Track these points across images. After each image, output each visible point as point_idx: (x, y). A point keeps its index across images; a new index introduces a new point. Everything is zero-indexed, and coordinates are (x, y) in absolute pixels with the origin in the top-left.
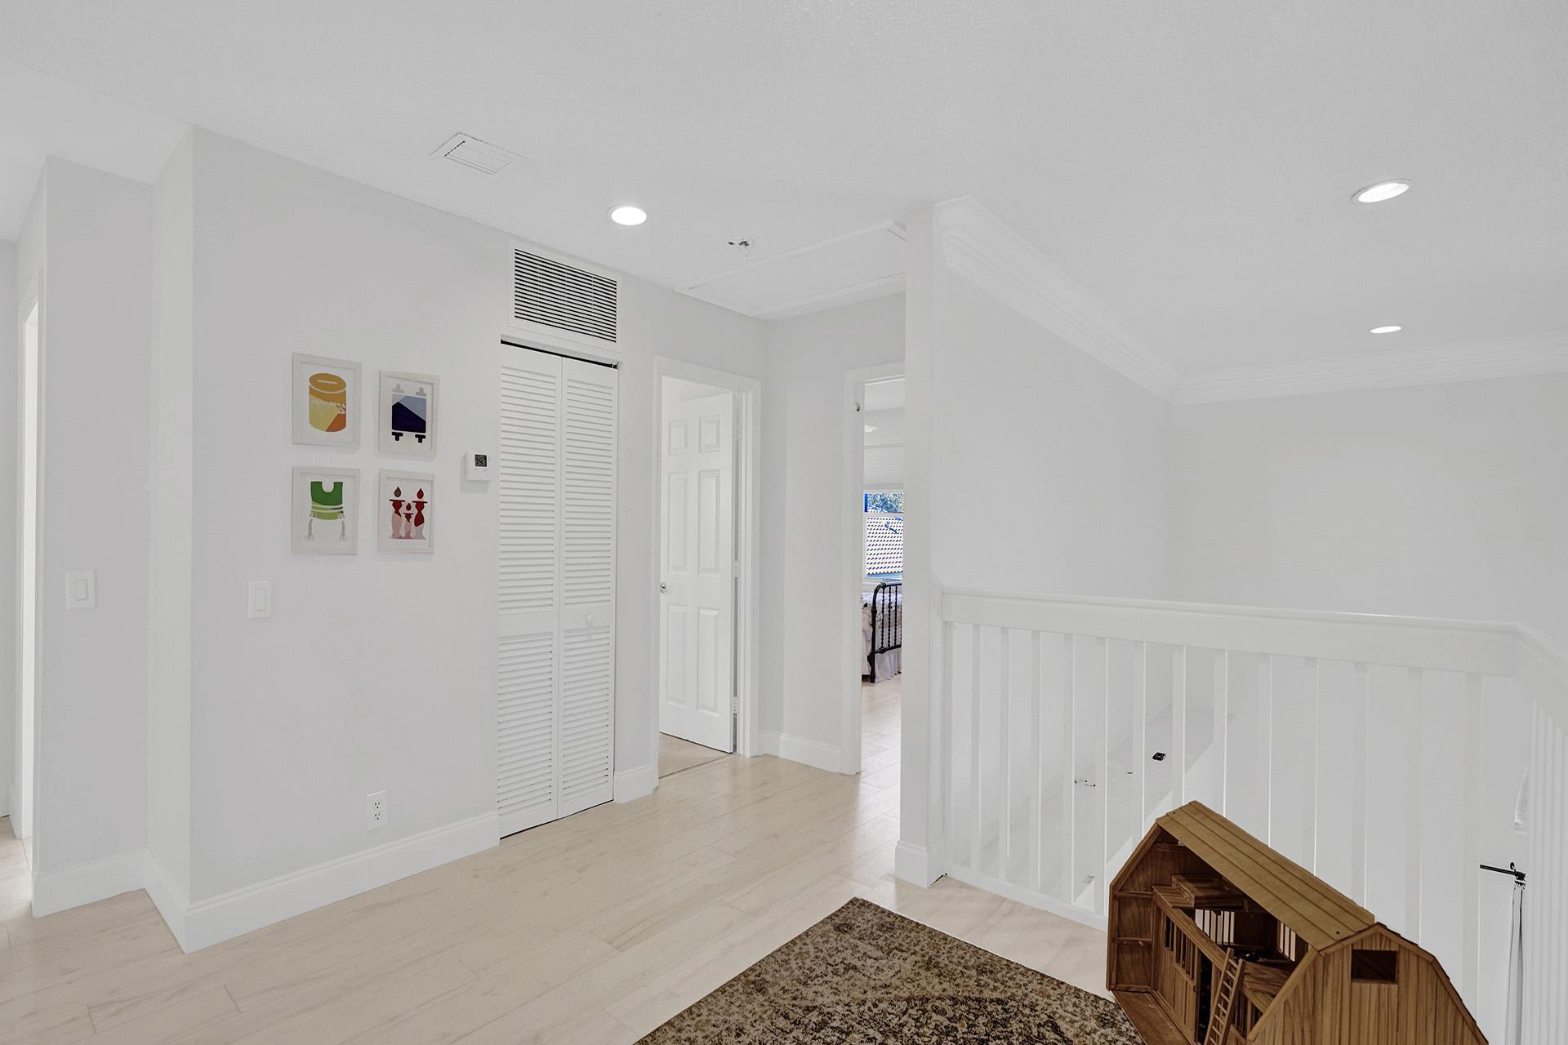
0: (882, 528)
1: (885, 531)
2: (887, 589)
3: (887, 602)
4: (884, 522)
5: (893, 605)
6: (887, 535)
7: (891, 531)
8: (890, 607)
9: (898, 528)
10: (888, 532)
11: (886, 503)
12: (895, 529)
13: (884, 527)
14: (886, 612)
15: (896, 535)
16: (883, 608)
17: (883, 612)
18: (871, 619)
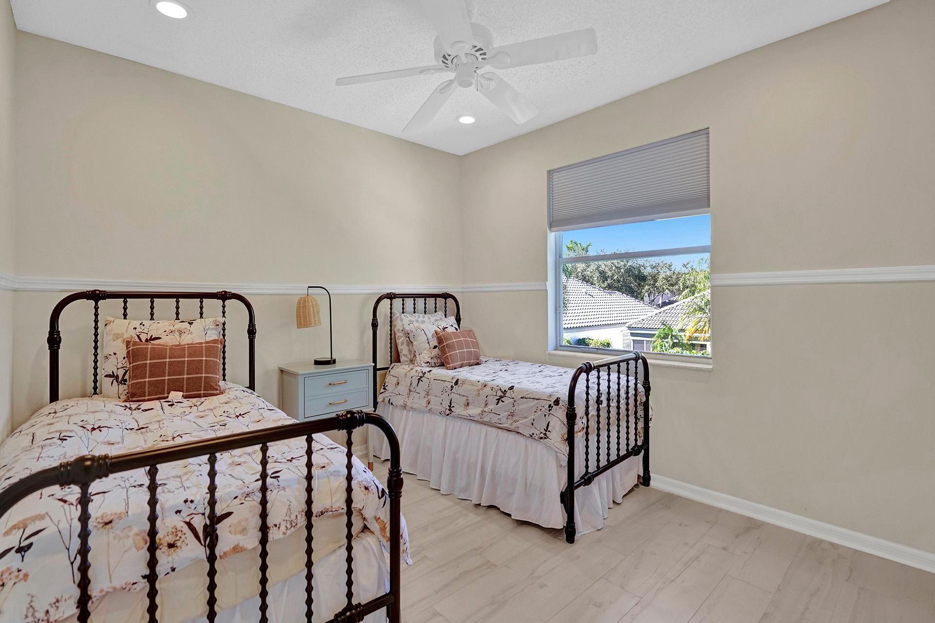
0: (583, 294)
1: (585, 296)
2: (594, 373)
3: (593, 393)
4: (584, 290)
5: (604, 398)
6: (586, 299)
7: (589, 296)
8: (599, 402)
9: (594, 294)
10: (587, 296)
11: (585, 278)
12: (592, 294)
13: (584, 293)
14: (593, 412)
15: (593, 299)
16: (587, 407)
17: (587, 414)
18: (565, 430)
